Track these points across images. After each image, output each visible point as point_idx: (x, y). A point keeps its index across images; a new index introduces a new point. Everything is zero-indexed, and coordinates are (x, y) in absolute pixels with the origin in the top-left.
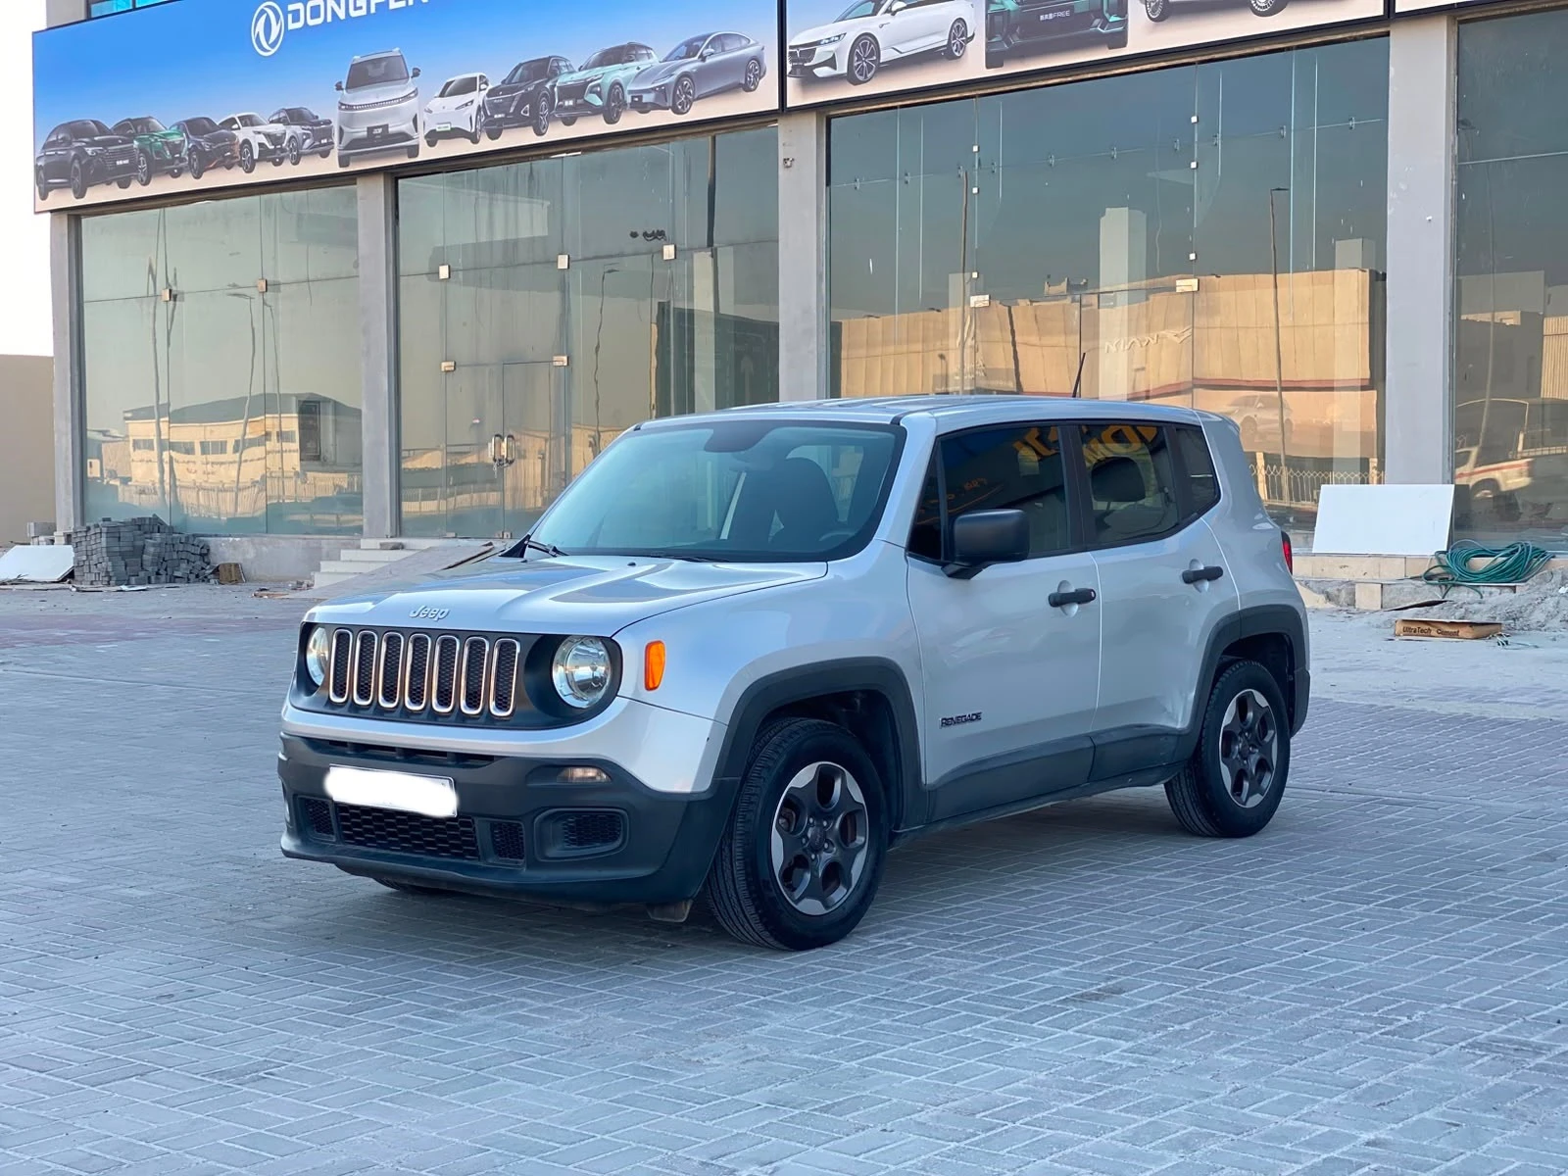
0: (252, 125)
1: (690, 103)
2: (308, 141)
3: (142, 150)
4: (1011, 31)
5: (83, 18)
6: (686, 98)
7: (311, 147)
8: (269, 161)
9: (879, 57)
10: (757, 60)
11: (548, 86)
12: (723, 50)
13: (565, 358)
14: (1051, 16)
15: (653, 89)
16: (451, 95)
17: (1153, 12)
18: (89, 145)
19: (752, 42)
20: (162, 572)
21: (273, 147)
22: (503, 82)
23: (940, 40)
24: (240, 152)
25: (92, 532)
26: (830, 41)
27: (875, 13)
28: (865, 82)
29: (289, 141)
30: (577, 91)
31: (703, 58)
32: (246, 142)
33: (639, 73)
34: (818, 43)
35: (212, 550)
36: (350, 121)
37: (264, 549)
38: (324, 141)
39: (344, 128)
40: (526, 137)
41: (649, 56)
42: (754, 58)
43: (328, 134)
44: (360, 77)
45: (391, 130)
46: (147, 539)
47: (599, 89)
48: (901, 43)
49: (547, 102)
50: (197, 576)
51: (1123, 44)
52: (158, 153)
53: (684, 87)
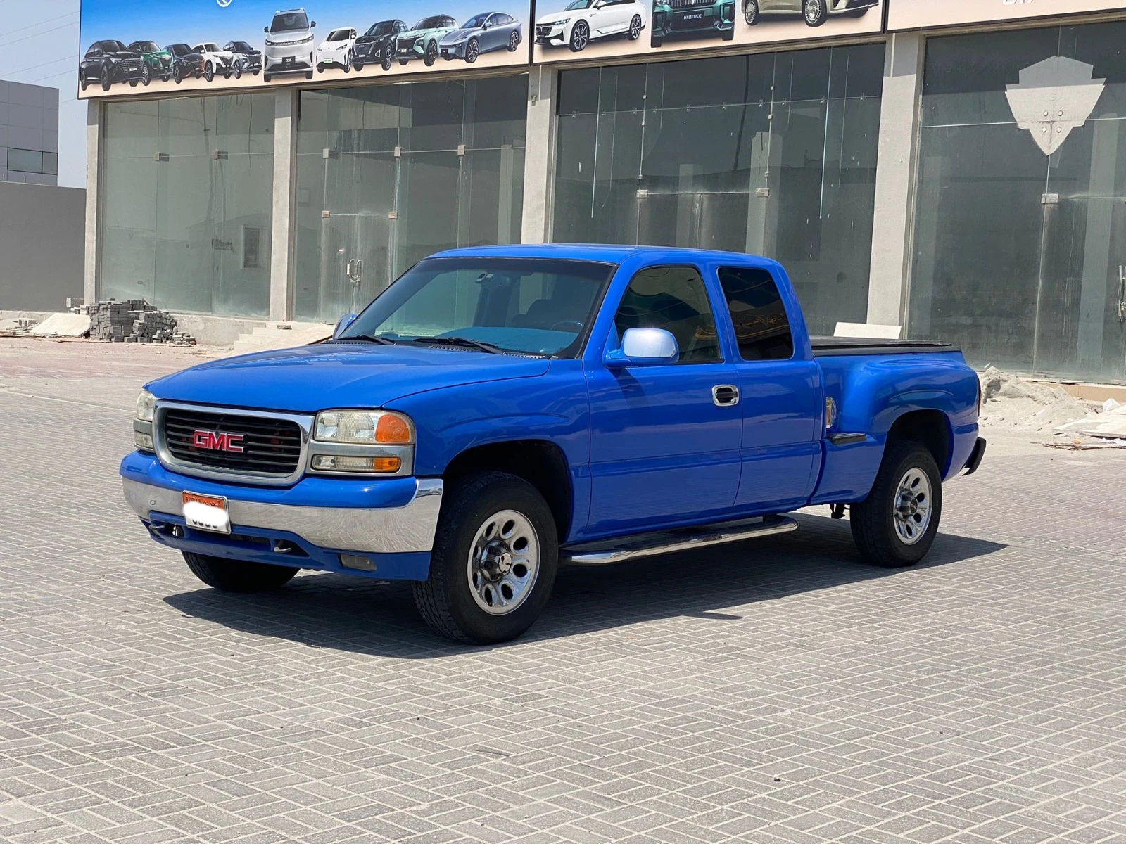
0: (213, 51)
1: (476, 56)
2: (246, 64)
3: (145, 62)
4: (667, 25)
6: (474, 53)
7: (248, 67)
8: (222, 75)
9: (589, 35)
11: (392, 38)
12: (497, 24)
13: (396, 214)
15: (455, 45)
16: (333, 40)
18: (114, 56)
19: (514, 20)
20: (145, 335)
21: (224, 66)
22: (365, 34)
23: (625, 27)
24: (206, 67)
25: (101, 307)
26: (561, 23)
27: (587, 7)
28: (579, 51)
29: (235, 63)
30: (409, 43)
31: (485, 28)
32: (209, 61)
33: (446, 35)
34: (553, 24)
35: (177, 322)
36: (272, 53)
37: (210, 324)
38: (256, 65)
39: (268, 57)
40: (377, 71)
41: (453, 24)
42: (516, 30)
43: (258, 60)
44: (280, 24)
45: (297, 60)
46: (136, 313)
47: (422, 43)
48: (602, 27)
49: (391, 49)
50: (168, 339)
51: (731, 38)
52: (155, 65)
53: (473, 45)
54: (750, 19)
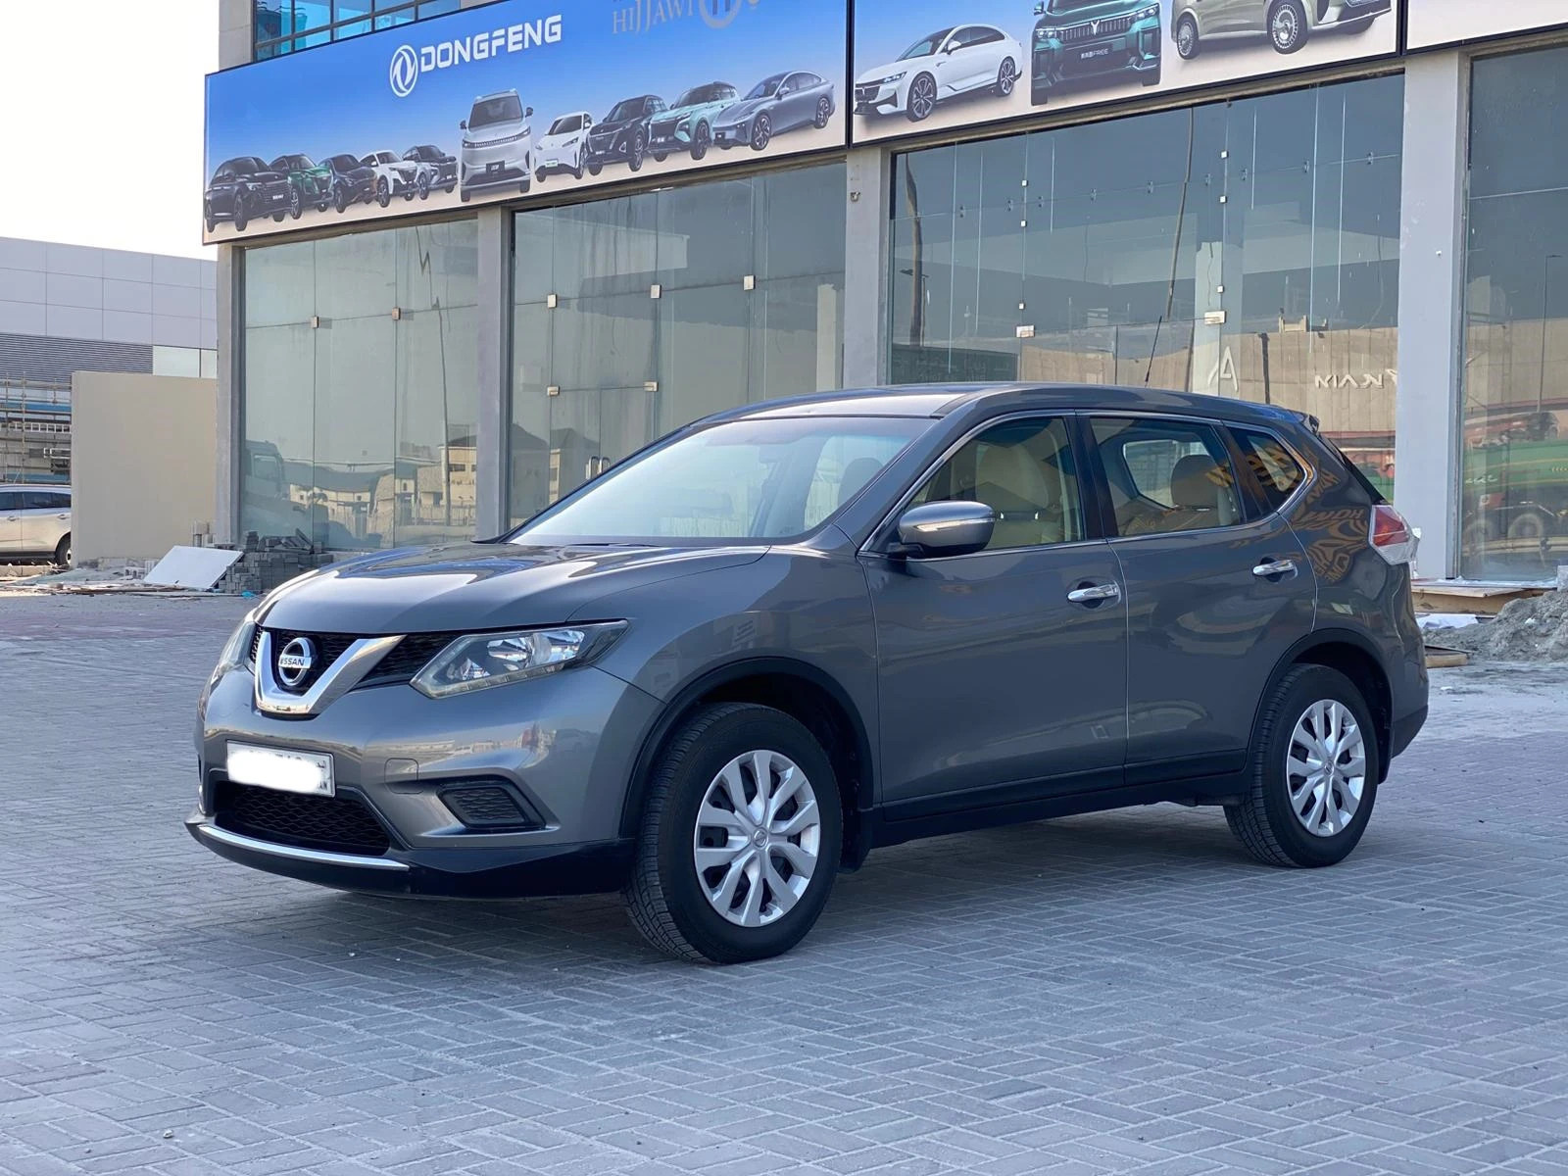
0: (388, 162)
1: (767, 139)
2: (436, 178)
3: (295, 185)
4: (1055, 69)
5: (249, 61)
6: (763, 135)
7: (438, 183)
8: (402, 195)
9: (935, 95)
10: (827, 97)
11: (643, 124)
12: (797, 89)
13: (655, 384)
14: (1091, 54)
15: (735, 126)
16: (558, 133)
18: (250, 180)
19: (823, 81)
21: (404, 183)
22: (605, 120)
23: (991, 78)
24: (379, 187)
26: (893, 80)
27: (932, 52)
28: (922, 119)
29: (420, 177)
30: (667, 129)
32: (383, 177)
33: (722, 112)
34: (881, 82)
36: (471, 158)
38: (450, 177)
39: (466, 164)
40: (622, 173)
41: (732, 94)
42: (825, 96)
43: (452, 170)
44: (483, 116)
45: (507, 166)
47: (687, 127)
48: (956, 81)
49: (642, 139)
51: (1157, 82)
52: (309, 189)
53: (762, 124)
54: (1184, 50)
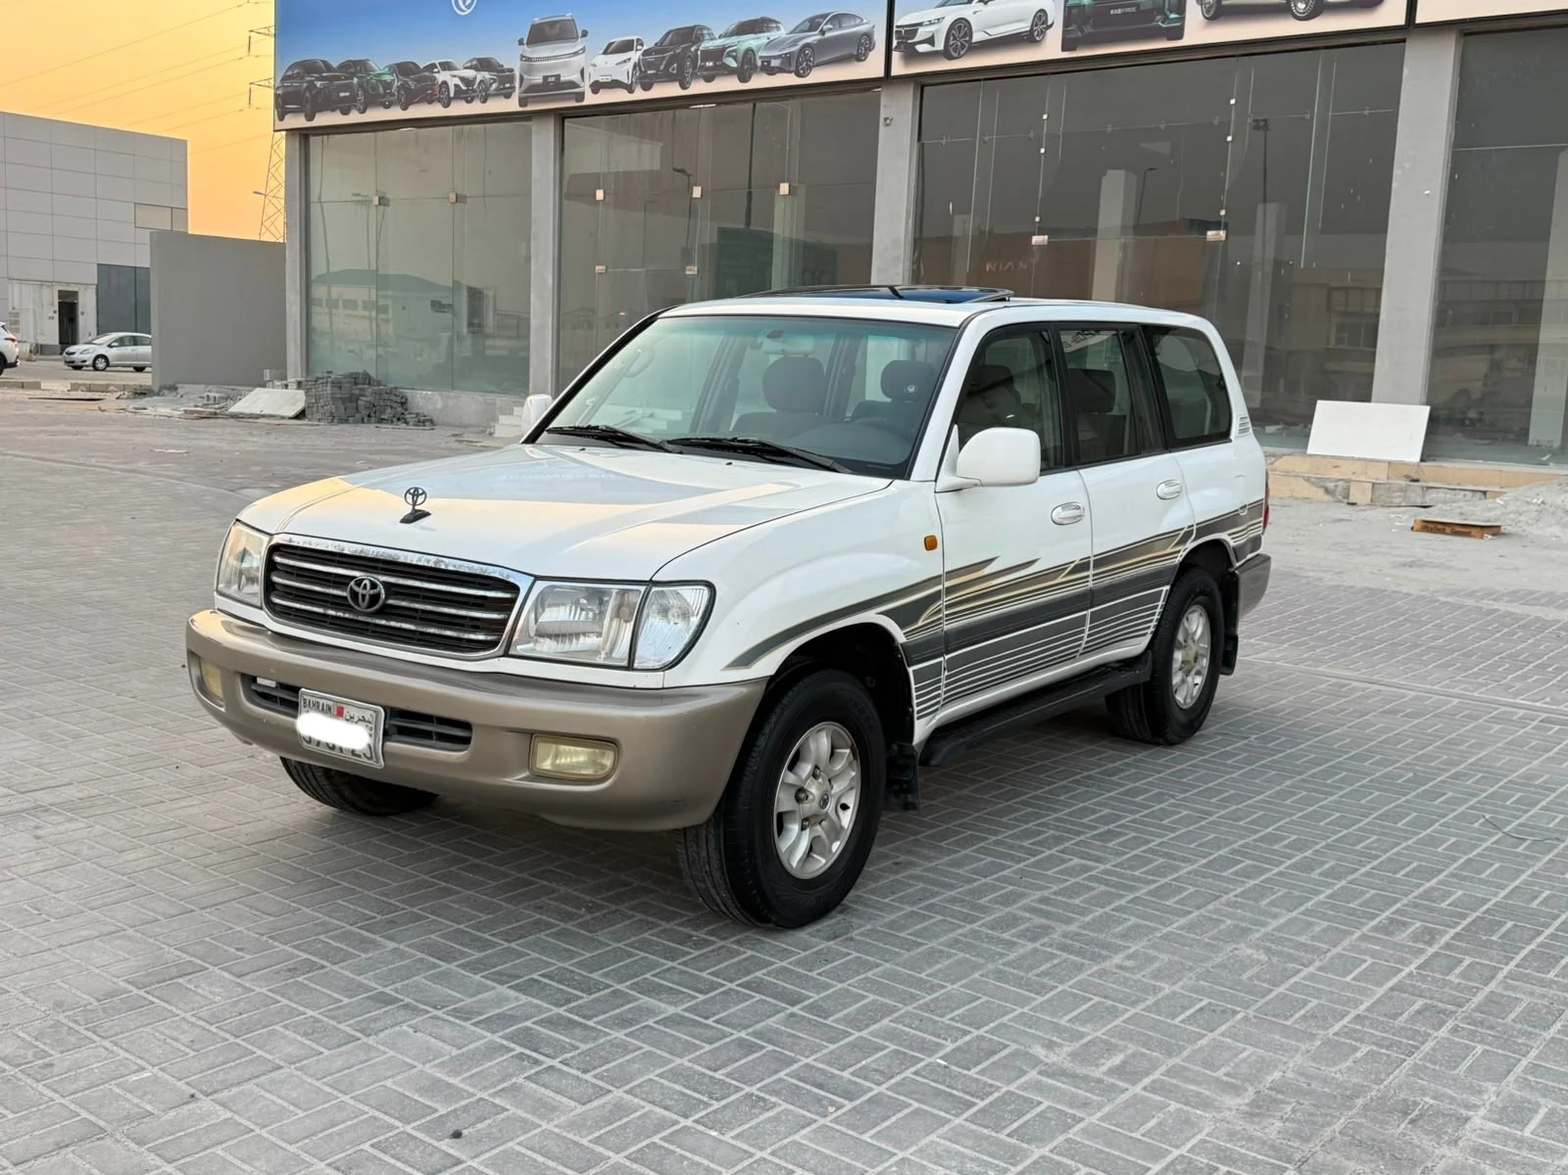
0: (450, 70)
1: (810, 68)
2: (494, 86)
3: (360, 85)
4: (1085, 21)
6: (807, 64)
7: (497, 89)
8: (462, 99)
9: (971, 37)
10: (869, 36)
11: (693, 49)
12: (840, 27)
13: (696, 268)
14: (1119, 11)
15: (780, 56)
16: (612, 53)
17: (1208, 11)
18: (318, 79)
19: (865, 21)
20: (372, 415)
21: (464, 88)
22: (656, 45)
23: (1024, 27)
24: (440, 90)
25: (318, 382)
26: (931, 23)
28: (957, 58)
29: (479, 84)
30: (718, 54)
31: (823, 32)
32: (445, 83)
33: (768, 43)
34: (920, 24)
35: (410, 399)
36: (529, 71)
37: (451, 402)
38: (508, 85)
39: (525, 77)
40: (672, 90)
41: (778, 28)
42: (865, 35)
43: (511, 79)
44: (539, 35)
45: (562, 79)
46: (361, 389)
47: (734, 54)
48: (990, 27)
49: (692, 62)
50: (399, 419)
51: (1180, 36)
52: (374, 89)
53: (806, 55)
